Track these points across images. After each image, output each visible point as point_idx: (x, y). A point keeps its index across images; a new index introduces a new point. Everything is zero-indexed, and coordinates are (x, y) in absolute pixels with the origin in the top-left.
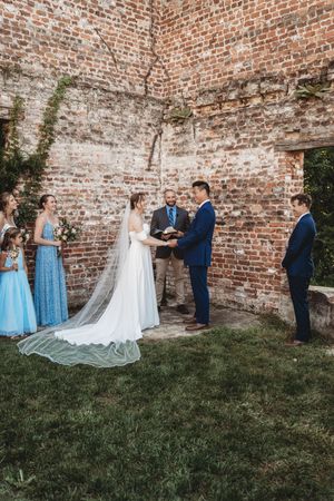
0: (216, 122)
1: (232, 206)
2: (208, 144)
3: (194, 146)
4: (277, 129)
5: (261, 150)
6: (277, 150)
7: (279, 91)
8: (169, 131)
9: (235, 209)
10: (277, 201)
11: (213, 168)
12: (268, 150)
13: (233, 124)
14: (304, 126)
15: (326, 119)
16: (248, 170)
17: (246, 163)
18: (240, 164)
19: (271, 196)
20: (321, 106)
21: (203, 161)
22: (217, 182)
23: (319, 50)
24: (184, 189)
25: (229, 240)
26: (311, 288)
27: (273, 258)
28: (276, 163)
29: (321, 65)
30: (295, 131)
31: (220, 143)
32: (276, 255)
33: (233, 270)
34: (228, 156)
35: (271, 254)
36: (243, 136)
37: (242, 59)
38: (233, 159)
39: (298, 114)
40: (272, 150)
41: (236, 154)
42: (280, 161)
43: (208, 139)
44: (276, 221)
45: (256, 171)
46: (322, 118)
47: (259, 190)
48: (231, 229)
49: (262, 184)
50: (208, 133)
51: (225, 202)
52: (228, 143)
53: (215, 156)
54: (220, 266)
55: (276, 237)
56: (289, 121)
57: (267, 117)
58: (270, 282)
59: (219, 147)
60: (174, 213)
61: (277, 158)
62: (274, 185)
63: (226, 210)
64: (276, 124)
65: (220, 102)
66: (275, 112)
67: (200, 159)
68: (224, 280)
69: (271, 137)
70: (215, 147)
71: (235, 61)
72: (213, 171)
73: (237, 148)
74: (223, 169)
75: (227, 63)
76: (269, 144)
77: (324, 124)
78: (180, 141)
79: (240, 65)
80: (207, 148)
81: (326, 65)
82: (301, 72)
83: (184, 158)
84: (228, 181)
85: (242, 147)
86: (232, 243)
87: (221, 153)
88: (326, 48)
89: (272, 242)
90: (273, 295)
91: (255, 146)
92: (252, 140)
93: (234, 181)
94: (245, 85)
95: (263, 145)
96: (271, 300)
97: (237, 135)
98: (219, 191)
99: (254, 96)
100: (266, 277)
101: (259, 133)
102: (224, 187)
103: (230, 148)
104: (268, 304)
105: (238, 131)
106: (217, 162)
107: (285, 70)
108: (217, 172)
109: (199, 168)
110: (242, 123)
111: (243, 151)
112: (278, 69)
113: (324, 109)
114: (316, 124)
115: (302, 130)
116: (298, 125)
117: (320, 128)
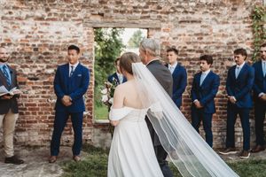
1: (45, 65)
2: (15, 13)
4: (85, 10)
5: (71, 23)
6: (85, 25)
9: (48, 67)
10: (87, 62)
11: (22, 33)
12: (78, 25)
14: (107, 11)
15: (123, 9)
16: (59, 38)
17: (57, 33)
18: (52, 33)
19: (82, 59)
21: (10, 26)
22: (28, 45)
25: (44, 92)
27: (86, 103)
28: (85, 34)
30: (99, 14)
31: (29, 13)
32: (88, 101)
33: (48, 116)
34: (38, 25)
36: (53, 11)
38: (44, 28)
40: (81, 25)
41: (46, 24)
42: (88, 33)
43: (15, 8)
45: (67, 40)
46: (119, 8)
48: (45, 83)
50: (15, 3)
51: (37, 62)
52: (38, 13)
53: (24, 24)
54: (33, 113)
56: (94, 6)
59: (27, 17)
61: (86, 32)
62: (84, 50)
63: (39, 68)
64: (84, 7)
68: (38, 124)
69: (80, 15)
70: (24, 14)
72: (23, 36)
73: (47, 20)
74: (34, 35)
76: (78, 20)
77: (122, 12)
80: (14, 15)
84: (39, 45)
85: (53, 20)
86: (46, 95)
87: (31, 21)
91: (65, 20)
92: (62, 15)
93: (46, 45)
95: (74, 20)
97: (48, 10)
98: (30, 53)
101: (68, 11)
102: (36, 50)
103: (41, 19)
105: (48, 6)
106: (27, 28)
108: (27, 37)
109: (5, 32)
111: (54, 23)
113: (120, 3)
114: (116, 11)
115: (106, 14)
116: (102, 10)
117: (119, 15)
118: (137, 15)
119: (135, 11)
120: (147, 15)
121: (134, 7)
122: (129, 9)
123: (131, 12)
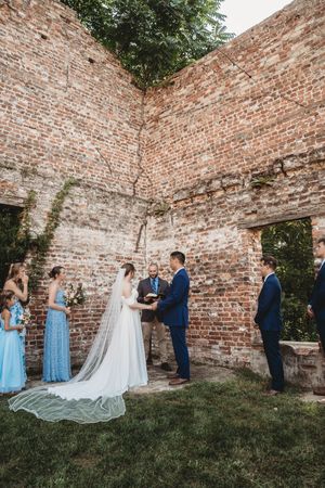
0: (188, 212)
1: (205, 276)
2: (184, 229)
3: (172, 231)
4: (238, 212)
5: (226, 229)
6: (239, 228)
7: (237, 184)
8: (152, 222)
9: (208, 278)
10: (243, 269)
11: (188, 246)
12: (232, 229)
13: (203, 211)
14: (260, 208)
15: (277, 201)
16: (217, 246)
17: (215, 241)
18: (210, 242)
19: (237, 265)
20: (271, 192)
21: (180, 242)
22: (192, 258)
23: (265, 154)
24: (165, 266)
25: (204, 305)
26: (281, 342)
27: (243, 317)
28: (240, 238)
29: (268, 164)
30: (253, 212)
31: (193, 227)
32: (245, 315)
33: (209, 331)
34: (200, 236)
35: (240, 314)
36: (211, 219)
37: (206, 165)
38: (204, 239)
39: (254, 199)
40: (236, 229)
41: (206, 234)
42: (243, 236)
43: (183, 225)
44: (243, 286)
45: (224, 247)
46: (273, 201)
47: (227, 262)
48: (206, 295)
49: (230, 256)
50: (183, 220)
51: (199, 273)
52: (200, 226)
53: (189, 238)
54: (197, 328)
55: (244, 299)
56: (247, 205)
57: (230, 203)
58: (241, 339)
59: (192, 230)
60: (156, 284)
61: (240, 234)
62: (239, 256)
63: (201, 280)
64: (237, 208)
65: (192, 196)
66: (236, 199)
67: (176, 241)
68: (201, 340)
69: (234, 218)
70: (189, 230)
71: (201, 167)
72: (189, 249)
73: (207, 229)
74: (196, 247)
75: (196, 169)
76: (232, 224)
77: (276, 204)
78: (161, 228)
79: (205, 169)
80: (183, 231)
81: (271, 163)
82: (252, 170)
83: (165, 241)
84: (201, 256)
85: (211, 228)
86: (207, 308)
87: (194, 234)
88: (270, 152)
89: (241, 304)
90: (245, 351)
91: (221, 226)
92: (218, 222)
93: (206, 256)
94: (210, 182)
95: (228, 225)
96: (243, 355)
97: (206, 220)
98: (194, 265)
99: (218, 190)
100: (238, 334)
101: (224, 216)
102: (198, 261)
103: (201, 230)
104: (241, 359)
105: (207, 216)
106: (191, 242)
107: (240, 169)
108: (192, 250)
110: (210, 210)
111: (212, 231)
112: (234, 170)
113: (274, 194)
114: (269, 205)
115: (259, 211)
116: (255, 207)
117: (273, 208)
118: (294, 203)
119: (291, 200)
120: (307, 200)
121: (290, 195)
122: (284, 199)
123: (287, 202)
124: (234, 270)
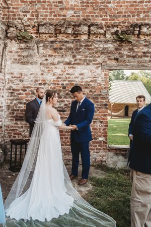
0: (55, 46)
2: (50, 60)
3: (37, 59)
4: (103, 56)
5: (92, 67)
6: (103, 68)
7: (100, 34)
8: (14, 46)
10: (104, 98)
11: (54, 75)
12: (97, 68)
13: (70, 49)
14: (121, 57)
15: (134, 54)
16: (82, 78)
17: (81, 74)
18: (77, 74)
19: (100, 95)
20: (131, 47)
21: (46, 70)
22: (58, 84)
23: (125, 16)
24: (29, 87)
27: (102, 131)
28: (103, 75)
29: (126, 24)
30: (115, 59)
31: (60, 60)
32: (104, 129)
34: (67, 69)
35: (100, 129)
36: (78, 57)
37: (73, 9)
38: (71, 71)
39: (117, 49)
40: (100, 68)
41: (73, 68)
42: (105, 75)
43: (50, 56)
44: (104, 110)
45: (89, 80)
46: (131, 54)
47: (91, 91)
49: (93, 88)
50: (50, 52)
51: (65, 97)
52: (67, 60)
53: (56, 68)
54: (62, 138)
55: (104, 119)
56: (111, 52)
57: (96, 48)
58: (100, 146)
59: (59, 62)
61: (103, 73)
62: (102, 88)
63: (66, 103)
64: (102, 53)
65: (58, 32)
66: (102, 46)
67: (42, 68)
68: (64, 147)
69: (99, 60)
70: (56, 60)
71: (68, 9)
72: (55, 77)
73: (73, 64)
74: (63, 76)
75: (62, 9)
76: (97, 64)
77: (133, 57)
78: (25, 54)
79: (72, 12)
80: (49, 61)
81: (129, 25)
82: (113, 26)
83: (29, 66)
84: (67, 84)
85: (78, 64)
87: (61, 66)
88: (129, 16)
89: (101, 122)
90: (102, 153)
91: (88, 64)
92: (85, 60)
93: (72, 84)
95: (94, 64)
96: (100, 156)
97: (74, 56)
98: (60, 90)
99: (84, 34)
100: (97, 142)
101: (90, 57)
102: (64, 88)
103: (69, 64)
104: (99, 158)
105: (75, 54)
106: (58, 71)
107: (104, 22)
108: (58, 78)
109: (42, 74)
110: (77, 49)
111: (79, 67)
112: (99, 21)
113: (132, 49)
114: (129, 56)
115: (120, 59)
116: (117, 56)
117: (131, 59)
118: (146, 59)
119: (144, 56)
121: (144, 53)
122: (140, 54)
123: (141, 57)
124: (98, 98)
